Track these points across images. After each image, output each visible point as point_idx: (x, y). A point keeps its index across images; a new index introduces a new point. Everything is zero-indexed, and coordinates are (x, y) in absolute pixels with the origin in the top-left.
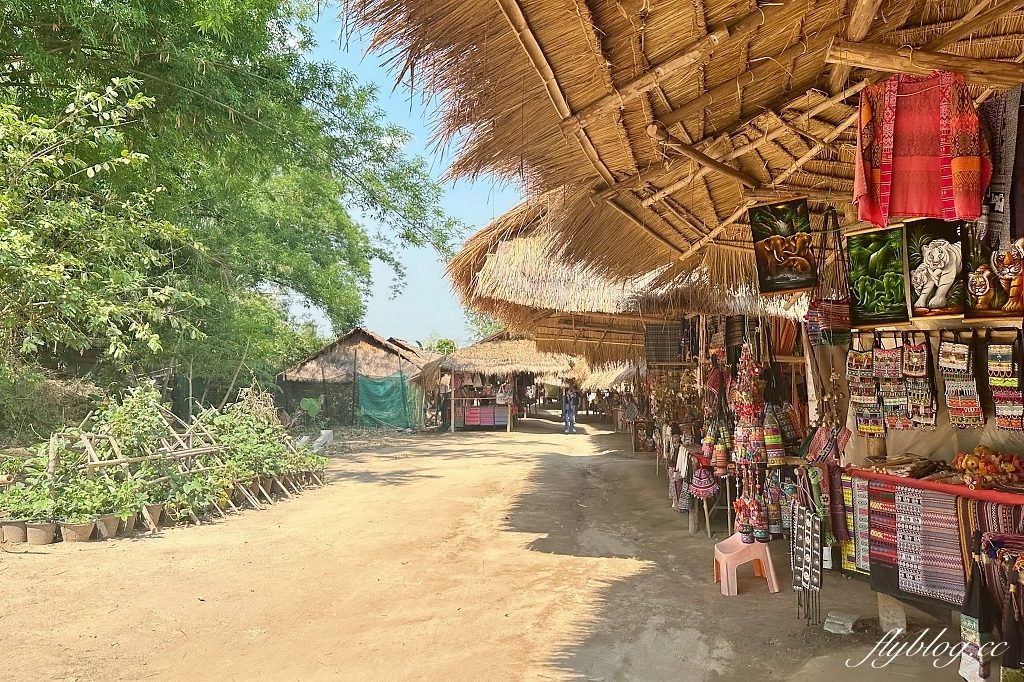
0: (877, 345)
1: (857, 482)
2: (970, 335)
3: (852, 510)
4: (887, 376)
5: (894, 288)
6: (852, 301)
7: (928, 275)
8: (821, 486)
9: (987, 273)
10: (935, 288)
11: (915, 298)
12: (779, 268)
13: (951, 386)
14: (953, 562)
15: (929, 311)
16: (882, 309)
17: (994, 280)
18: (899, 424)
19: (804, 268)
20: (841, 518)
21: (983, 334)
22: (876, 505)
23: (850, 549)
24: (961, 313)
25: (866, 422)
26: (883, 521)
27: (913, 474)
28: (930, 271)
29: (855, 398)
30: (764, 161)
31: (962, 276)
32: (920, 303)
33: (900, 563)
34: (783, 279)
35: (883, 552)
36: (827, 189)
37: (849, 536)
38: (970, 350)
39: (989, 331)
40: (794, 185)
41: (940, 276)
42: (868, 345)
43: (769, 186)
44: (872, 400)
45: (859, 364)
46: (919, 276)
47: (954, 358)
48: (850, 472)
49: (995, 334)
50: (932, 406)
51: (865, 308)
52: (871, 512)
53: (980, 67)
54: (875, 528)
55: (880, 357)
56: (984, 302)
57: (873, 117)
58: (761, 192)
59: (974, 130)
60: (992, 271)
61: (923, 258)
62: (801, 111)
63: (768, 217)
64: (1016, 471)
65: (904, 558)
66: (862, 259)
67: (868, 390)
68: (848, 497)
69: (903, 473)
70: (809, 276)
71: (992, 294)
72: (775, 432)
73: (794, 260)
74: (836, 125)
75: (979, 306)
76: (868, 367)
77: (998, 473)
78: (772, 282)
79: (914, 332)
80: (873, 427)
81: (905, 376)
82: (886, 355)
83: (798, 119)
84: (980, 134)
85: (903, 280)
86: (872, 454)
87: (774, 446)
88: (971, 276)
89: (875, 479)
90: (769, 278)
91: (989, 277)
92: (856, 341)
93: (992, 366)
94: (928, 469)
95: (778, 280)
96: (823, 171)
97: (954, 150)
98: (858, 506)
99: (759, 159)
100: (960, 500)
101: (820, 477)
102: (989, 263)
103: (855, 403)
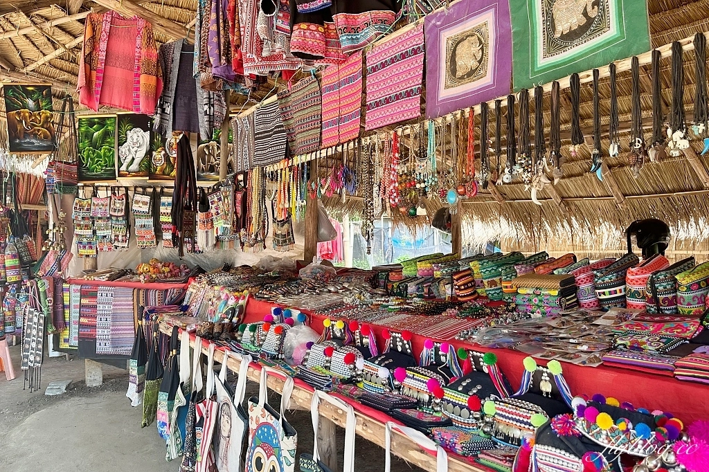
0: (95, 195)
1: (73, 287)
2: (151, 190)
3: (69, 307)
4: (99, 216)
5: (108, 157)
6: (79, 163)
7: (129, 150)
8: (47, 293)
9: (163, 152)
10: (133, 159)
11: (121, 164)
12: (26, 134)
13: (139, 222)
14: (129, 330)
15: (129, 173)
16: (99, 171)
17: (167, 157)
18: (105, 248)
19: (46, 137)
20: (60, 314)
21: (159, 190)
22: (85, 301)
23: (65, 334)
24: (147, 176)
25: (85, 247)
26: (88, 311)
27: (111, 279)
28: (131, 148)
29: (77, 231)
30: (18, 50)
31: (149, 153)
32: (123, 168)
33: (97, 337)
34: (29, 143)
35: (87, 331)
36: (67, 82)
37: (66, 324)
38: (151, 199)
39: (162, 188)
40: (42, 74)
41: (136, 152)
42: (89, 195)
43: (21, 71)
44: (89, 232)
45: (82, 207)
46: (124, 150)
47: (141, 204)
48: (70, 281)
49: (166, 190)
50: (126, 235)
51: (88, 169)
52: (81, 306)
53: (162, 22)
54: (83, 316)
55: (96, 203)
56: (161, 170)
57: (94, 36)
58: (15, 74)
59: (154, 60)
60: (166, 152)
61: (126, 139)
62: (47, 19)
63: (20, 94)
64: (171, 271)
65: (100, 333)
66: (88, 136)
67: (86, 226)
68: (66, 299)
69: (104, 278)
70: (49, 143)
71: (165, 165)
72: (14, 256)
73: (39, 130)
74: (75, 37)
75: (157, 172)
76: (88, 209)
77: (160, 273)
78: (20, 144)
79: (119, 187)
80: (88, 251)
81: (111, 215)
82: (100, 202)
83: (44, 24)
84: (158, 63)
85: (114, 152)
86: (87, 269)
87: (13, 267)
88: (154, 153)
89: (86, 285)
90: (18, 141)
91: (164, 155)
92: (81, 192)
93: (162, 209)
94: (119, 275)
95: (25, 143)
96: (65, 69)
97: (142, 70)
98: (73, 304)
99: (13, 47)
100: (136, 290)
101: (47, 286)
102: (164, 146)
103: (77, 235)
